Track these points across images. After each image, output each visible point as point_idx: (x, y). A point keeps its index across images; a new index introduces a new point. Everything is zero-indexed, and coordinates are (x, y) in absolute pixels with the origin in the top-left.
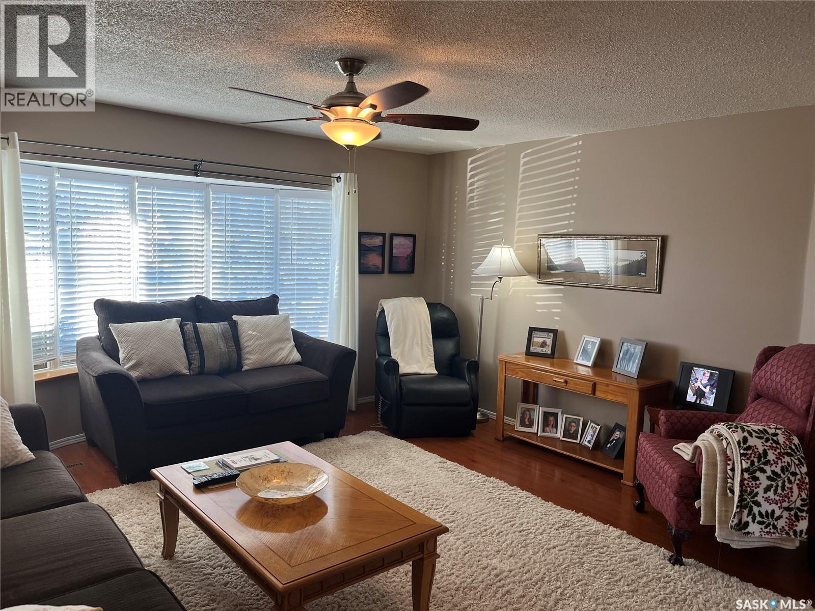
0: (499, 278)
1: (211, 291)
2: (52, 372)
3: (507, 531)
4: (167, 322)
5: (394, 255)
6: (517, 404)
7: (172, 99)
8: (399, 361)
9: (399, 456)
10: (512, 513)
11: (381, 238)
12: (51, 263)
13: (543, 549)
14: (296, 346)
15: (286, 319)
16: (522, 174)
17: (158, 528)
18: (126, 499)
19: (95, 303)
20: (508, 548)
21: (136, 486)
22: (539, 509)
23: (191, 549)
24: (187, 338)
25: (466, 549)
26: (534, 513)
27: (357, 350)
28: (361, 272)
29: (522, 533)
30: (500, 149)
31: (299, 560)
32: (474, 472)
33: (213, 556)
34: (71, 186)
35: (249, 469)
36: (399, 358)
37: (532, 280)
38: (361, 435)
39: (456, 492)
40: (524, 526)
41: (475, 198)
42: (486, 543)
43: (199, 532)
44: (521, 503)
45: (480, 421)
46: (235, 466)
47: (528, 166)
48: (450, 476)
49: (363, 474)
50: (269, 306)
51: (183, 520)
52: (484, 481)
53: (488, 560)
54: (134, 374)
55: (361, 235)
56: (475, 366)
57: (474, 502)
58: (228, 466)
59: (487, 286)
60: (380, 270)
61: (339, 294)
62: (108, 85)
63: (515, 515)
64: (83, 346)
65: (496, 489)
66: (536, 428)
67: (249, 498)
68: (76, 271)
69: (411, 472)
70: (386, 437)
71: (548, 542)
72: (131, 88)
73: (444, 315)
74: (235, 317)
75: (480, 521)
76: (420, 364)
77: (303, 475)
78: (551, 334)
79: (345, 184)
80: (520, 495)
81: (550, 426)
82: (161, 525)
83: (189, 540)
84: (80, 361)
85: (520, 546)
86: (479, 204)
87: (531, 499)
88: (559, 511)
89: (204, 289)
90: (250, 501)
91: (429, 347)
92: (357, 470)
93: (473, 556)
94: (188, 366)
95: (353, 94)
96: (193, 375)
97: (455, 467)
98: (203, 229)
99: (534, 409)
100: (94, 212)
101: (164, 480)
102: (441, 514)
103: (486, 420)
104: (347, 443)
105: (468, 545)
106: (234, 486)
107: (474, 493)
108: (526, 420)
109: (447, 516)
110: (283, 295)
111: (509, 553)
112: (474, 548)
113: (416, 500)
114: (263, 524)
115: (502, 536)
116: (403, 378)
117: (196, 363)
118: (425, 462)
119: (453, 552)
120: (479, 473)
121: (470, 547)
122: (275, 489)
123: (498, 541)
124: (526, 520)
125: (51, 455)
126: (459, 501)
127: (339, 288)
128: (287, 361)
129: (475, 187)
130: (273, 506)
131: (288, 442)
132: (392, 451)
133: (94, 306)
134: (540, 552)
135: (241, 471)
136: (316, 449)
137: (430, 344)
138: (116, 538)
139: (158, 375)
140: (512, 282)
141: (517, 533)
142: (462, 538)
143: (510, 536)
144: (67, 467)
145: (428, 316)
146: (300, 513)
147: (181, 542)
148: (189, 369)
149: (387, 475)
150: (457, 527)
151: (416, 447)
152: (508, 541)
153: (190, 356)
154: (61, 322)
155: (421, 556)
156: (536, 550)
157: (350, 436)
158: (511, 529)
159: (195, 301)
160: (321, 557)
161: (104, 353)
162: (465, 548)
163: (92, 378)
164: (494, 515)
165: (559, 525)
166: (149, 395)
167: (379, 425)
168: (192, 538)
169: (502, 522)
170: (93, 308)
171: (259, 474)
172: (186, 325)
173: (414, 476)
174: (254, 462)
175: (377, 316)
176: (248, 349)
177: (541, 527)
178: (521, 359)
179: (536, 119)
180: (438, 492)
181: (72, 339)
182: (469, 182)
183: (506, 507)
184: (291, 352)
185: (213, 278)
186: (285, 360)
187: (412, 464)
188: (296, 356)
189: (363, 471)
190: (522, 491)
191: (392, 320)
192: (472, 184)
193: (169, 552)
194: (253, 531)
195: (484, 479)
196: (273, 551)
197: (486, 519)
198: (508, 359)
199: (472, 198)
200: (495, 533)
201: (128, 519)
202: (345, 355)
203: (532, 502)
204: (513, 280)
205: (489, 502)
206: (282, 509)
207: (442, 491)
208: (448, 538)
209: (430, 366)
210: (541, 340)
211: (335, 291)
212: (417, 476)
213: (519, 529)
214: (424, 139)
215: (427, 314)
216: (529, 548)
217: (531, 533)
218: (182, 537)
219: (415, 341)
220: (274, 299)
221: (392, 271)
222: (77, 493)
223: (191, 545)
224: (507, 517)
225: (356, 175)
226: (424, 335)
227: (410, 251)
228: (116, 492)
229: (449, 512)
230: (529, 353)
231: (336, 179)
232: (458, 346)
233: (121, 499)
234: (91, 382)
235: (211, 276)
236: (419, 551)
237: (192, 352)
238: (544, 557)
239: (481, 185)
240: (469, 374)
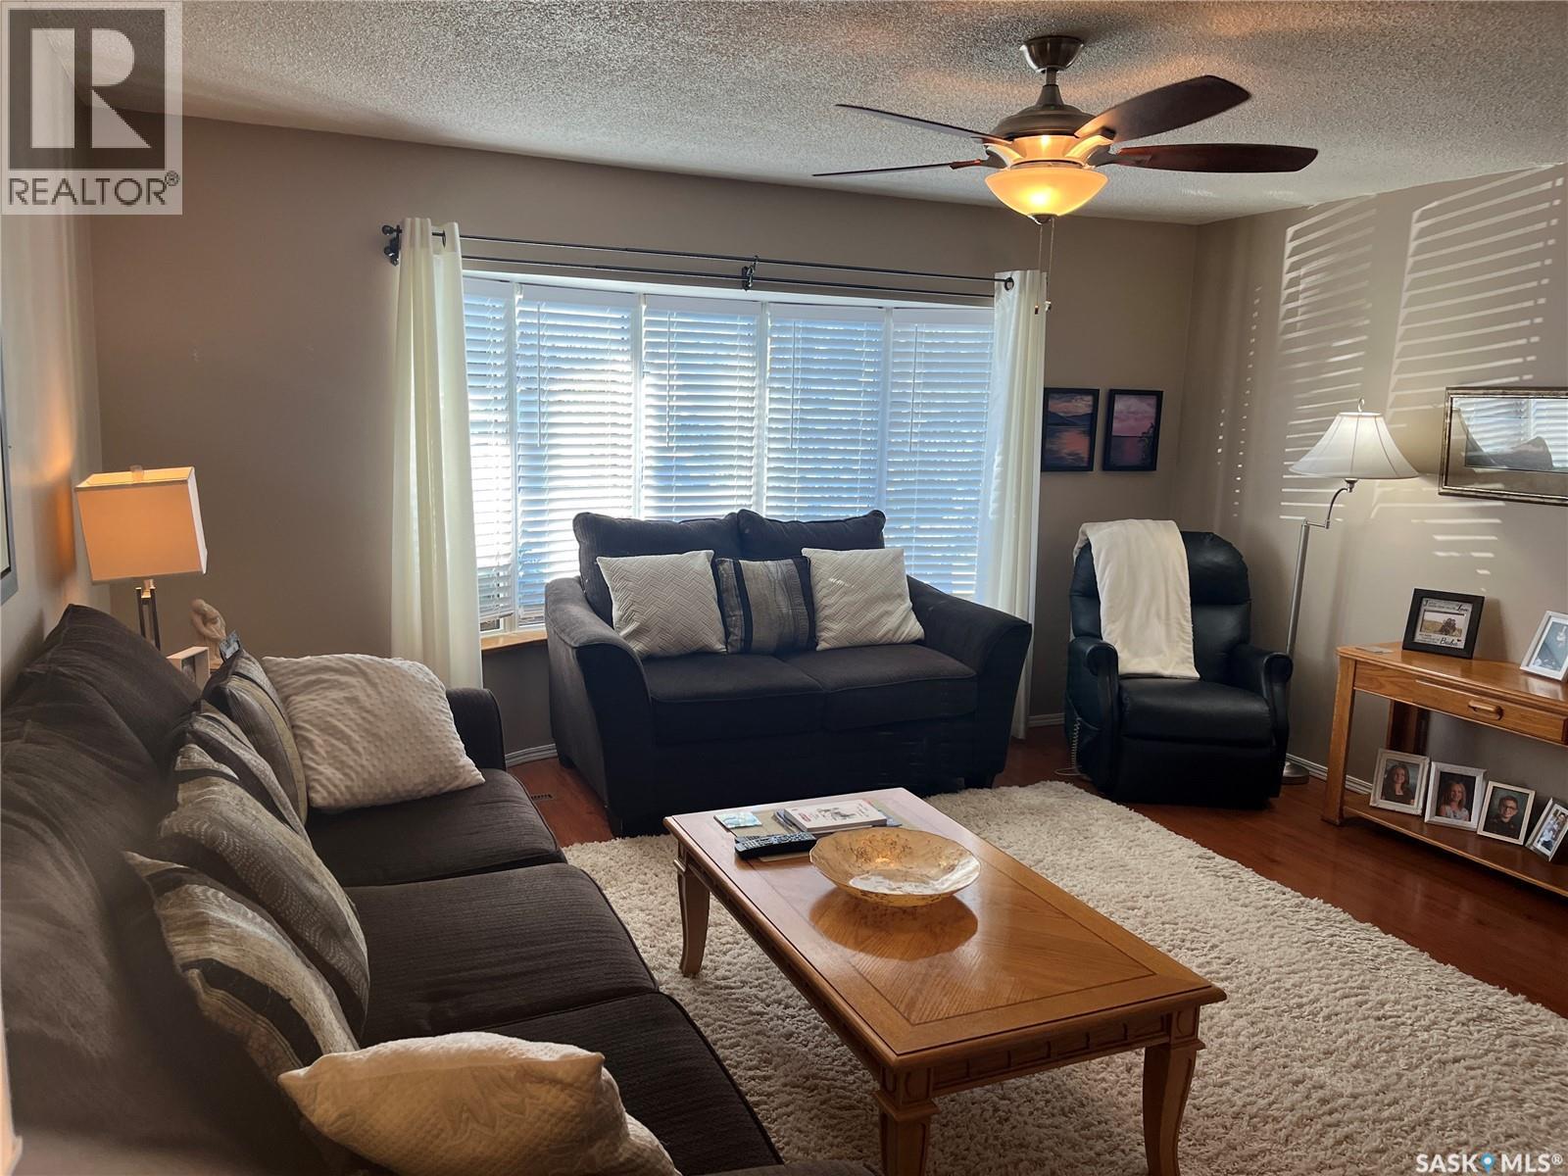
0: (1348, 482)
1: (765, 503)
2: (507, 636)
3: (1348, 1013)
4: (691, 557)
5: (1114, 434)
6: (1377, 751)
7: (709, 146)
8: (1117, 647)
9: (1115, 835)
10: (1362, 977)
11: (1089, 399)
12: (507, 451)
13: (1431, 1062)
14: (914, 609)
15: (898, 557)
16: (1414, 256)
17: (672, 921)
18: (620, 864)
19: (574, 520)
20: (1351, 1048)
21: (637, 843)
22: (1422, 977)
23: (729, 964)
24: (723, 587)
25: (1256, 1039)
26: (1412, 984)
27: (1031, 621)
28: (1046, 467)
29: (1382, 1022)
30: (1364, 205)
31: (927, 1013)
32: (1273, 884)
33: (766, 983)
34: (540, 315)
35: (832, 833)
36: (1119, 642)
37: (1427, 488)
38: (1038, 788)
39: (1234, 919)
40: (1387, 1007)
41: (1300, 310)
42: (1301, 1032)
43: (743, 935)
44: (1381, 960)
45: (1290, 781)
46: (808, 825)
47: (1429, 239)
48: (1222, 886)
49: (1041, 864)
50: (866, 532)
51: (717, 912)
52: (1297, 905)
53: (1304, 1067)
54: (636, 647)
55: (1049, 393)
56: (1283, 667)
57: (1275, 944)
58: (794, 825)
59: (1320, 498)
60: (1085, 465)
61: (1001, 511)
62: (604, 129)
63: (1367, 983)
64: (555, 594)
65: (1325, 924)
66: (1422, 804)
67: (831, 886)
68: (546, 463)
69: (1138, 869)
70: (1088, 795)
71: (1443, 1049)
72: (641, 132)
73: (1219, 558)
74: (806, 552)
75: (1288, 986)
76: (1161, 656)
77: (930, 855)
78: (1469, 607)
79: (1020, 292)
80: (1379, 942)
81: (1455, 805)
82: (680, 917)
83: (724, 948)
84: (551, 619)
85: (1377, 1048)
86: (1306, 324)
87: (1405, 954)
88: (1470, 985)
89: (753, 499)
90: (833, 894)
91: (1185, 623)
92: (1029, 856)
93: (1271, 1055)
94: (724, 638)
95: (1055, 109)
96: (732, 653)
97: (1231, 870)
98: (753, 389)
99: (1418, 766)
100: (567, 360)
101: (687, 838)
102: (1202, 960)
103: (1303, 779)
104: (1009, 800)
105: (1261, 1032)
106: (806, 861)
107: (1275, 928)
108: (1398, 787)
109: (1215, 967)
110: (891, 511)
111: (1353, 1059)
112: (1275, 1038)
113: (1150, 926)
114: (860, 940)
115: (1337, 1022)
116: (1126, 683)
117: (738, 633)
118: (1168, 854)
119: (1228, 1040)
120: (1286, 886)
121: (1263, 1035)
122: (879, 875)
123: (1327, 1032)
124: (1392, 997)
125: (509, 778)
126: (1241, 939)
127: (1001, 499)
128: (897, 636)
129: (1301, 287)
130: (876, 907)
131: (902, 791)
132: (1100, 826)
133: (574, 525)
134: (1424, 1065)
135: (819, 836)
136: (949, 805)
137: (1185, 617)
138: (612, 932)
139: (674, 651)
140: (1378, 491)
141: (1371, 1020)
142: (1247, 1014)
143: (1354, 1024)
144: (532, 798)
145: (1183, 561)
146: (926, 927)
147: (711, 949)
148: (726, 643)
149: (1090, 872)
150: (1237, 992)
151: (1150, 821)
152: (1351, 1035)
153: (728, 620)
154: (520, 552)
155: (1164, 1040)
156: (1414, 1061)
157: (1015, 788)
158: (1357, 1011)
159: (738, 522)
160: (967, 1014)
161: (588, 606)
162: (1254, 1035)
163: (570, 650)
164: (1320, 976)
165: (1470, 1016)
166: (661, 684)
167: (1071, 771)
168: (729, 946)
169: (1338, 994)
170: (572, 528)
171: (850, 844)
172: (722, 562)
173: (1145, 878)
174: (840, 821)
175: (1075, 557)
176: (827, 612)
177: (1428, 1014)
178: (1394, 658)
179: (1454, 135)
180: (1196, 916)
181: (537, 581)
182: (1287, 278)
183: (1348, 964)
184: (905, 619)
185: (769, 479)
186: (895, 633)
187: (1140, 853)
188: (914, 628)
189: (1041, 857)
190: (1383, 935)
191: (1106, 563)
192: (1294, 282)
193: (691, 966)
194: (840, 948)
195: (1297, 901)
196: (877, 990)
197: (1301, 983)
198: (1361, 656)
199: (1292, 313)
200: (1322, 1014)
201: (624, 898)
202: (1007, 632)
203: (1406, 959)
204: (1379, 487)
205: (1309, 950)
206: (893, 914)
207: (1204, 915)
208: (1217, 1010)
209: (1184, 661)
210: (1441, 618)
211: (992, 506)
212: (1152, 878)
213: (1376, 1014)
214: (1192, 192)
215: (1181, 556)
216: (1398, 1055)
217: (1403, 1024)
218: (712, 941)
219: (1153, 610)
220: (876, 519)
221: (1107, 466)
222: (549, 846)
223: (727, 958)
224: (1349, 984)
225: (1045, 274)
226: (1173, 596)
227: (1150, 425)
228: (606, 850)
229: (1219, 958)
230: (1410, 645)
231: (1003, 283)
232: (1246, 624)
233: (612, 863)
234: (568, 659)
235: (766, 475)
236: (1162, 1030)
237: (731, 613)
238: (1431, 1077)
239: (1316, 283)
240: (1270, 681)
